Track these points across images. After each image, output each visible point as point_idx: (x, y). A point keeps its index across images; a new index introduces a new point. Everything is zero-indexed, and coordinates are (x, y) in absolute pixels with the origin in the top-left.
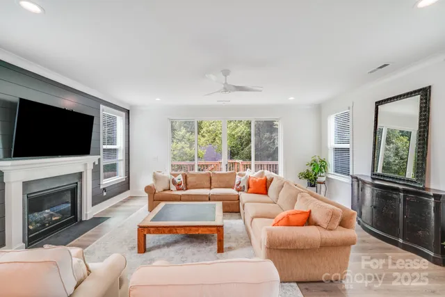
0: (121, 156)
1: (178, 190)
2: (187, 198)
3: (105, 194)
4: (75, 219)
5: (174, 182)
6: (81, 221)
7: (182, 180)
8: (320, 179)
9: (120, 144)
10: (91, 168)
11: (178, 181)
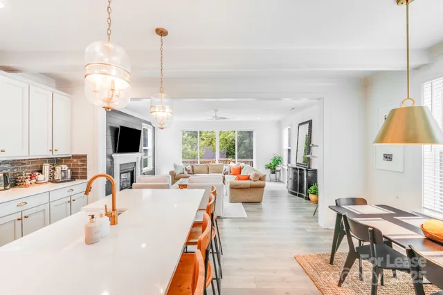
0: (150, 153)
1: (188, 173)
7: (190, 168)
8: (277, 169)
9: (150, 147)
10: (140, 160)
11: (187, 168)
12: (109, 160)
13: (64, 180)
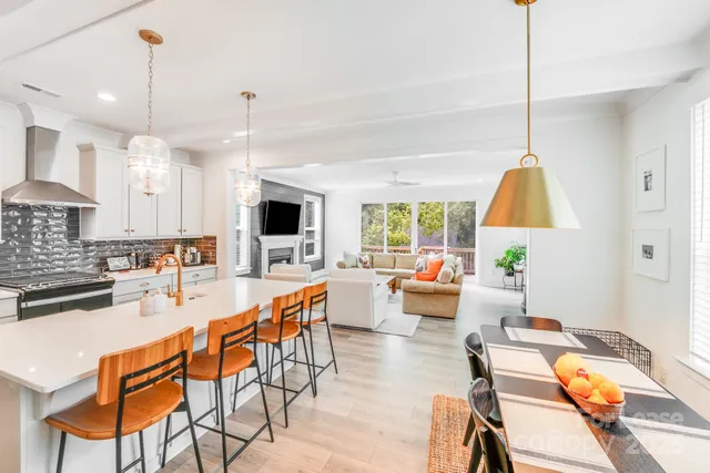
1: (363, 267)
7: (368, 259)
8: (517, 267)
9: (317, 227)
10: (298, 244)
11: (363, 258)
12: (256, 243)
13: (193, 263)
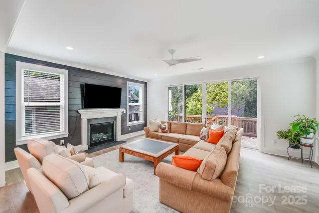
0: (141, 109)
1: (163, 132)
2: (164, 138)
3: (130, 129)
4: (113, 139)
5: (161, 127)
6: (116, 141)
7: (167, 126)
8: (303, 141)
9: (140, 103)
10: (121, 114)
11: (163, 126)
